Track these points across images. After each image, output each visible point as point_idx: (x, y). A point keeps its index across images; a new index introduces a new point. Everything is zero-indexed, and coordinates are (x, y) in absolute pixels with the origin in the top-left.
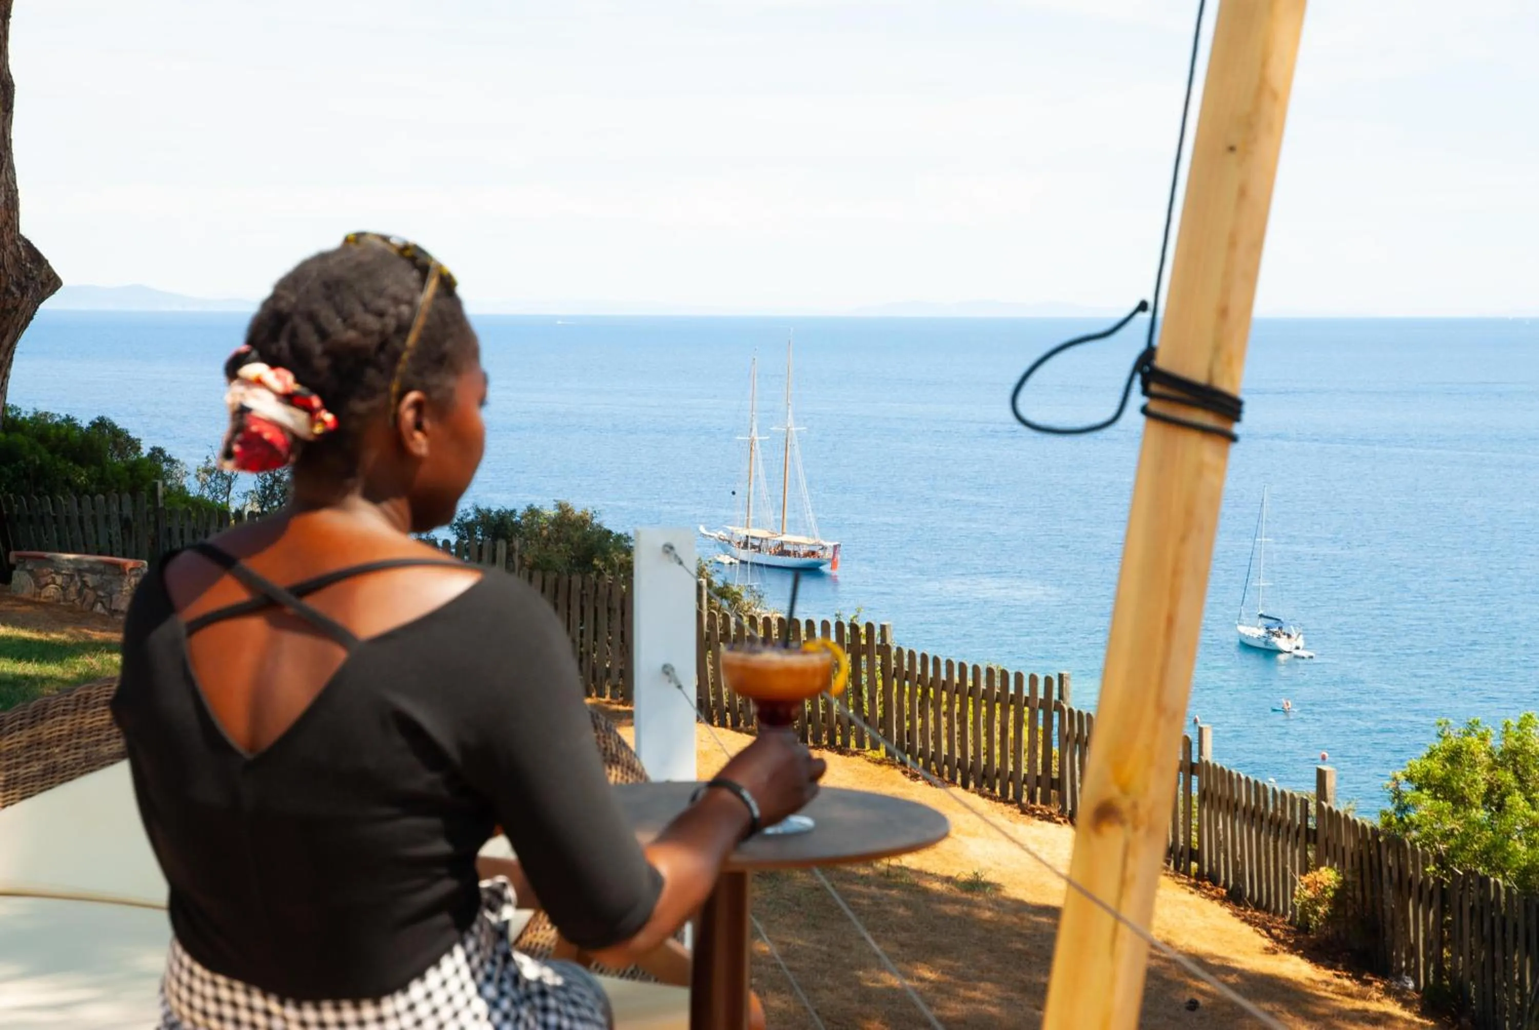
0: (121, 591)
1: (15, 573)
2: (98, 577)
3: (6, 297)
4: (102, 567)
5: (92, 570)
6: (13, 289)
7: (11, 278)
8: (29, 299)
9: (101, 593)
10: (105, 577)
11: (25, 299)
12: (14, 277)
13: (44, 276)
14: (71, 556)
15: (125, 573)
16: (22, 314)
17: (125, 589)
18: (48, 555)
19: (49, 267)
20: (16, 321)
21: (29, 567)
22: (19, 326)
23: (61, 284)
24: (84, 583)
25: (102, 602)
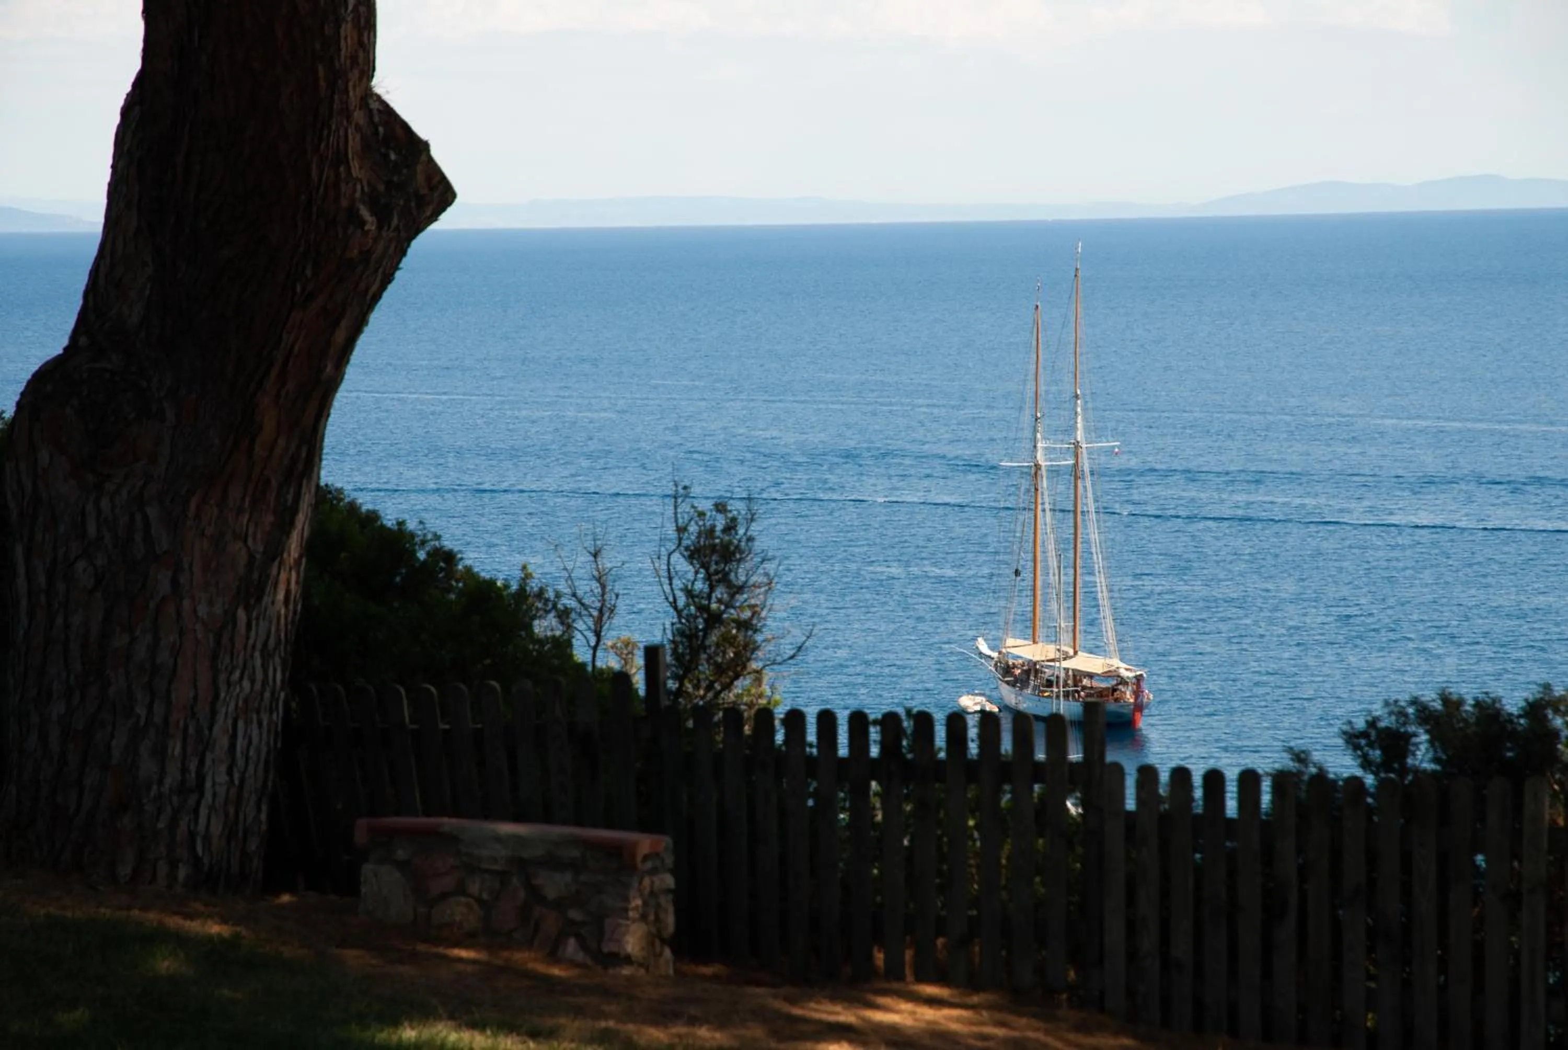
0: (626, 910)
1: (367, 869)
2: (568, 877)
3: (350, 231)
4: (576, 853)
5: (552, 862)
6: (365, 213)
7: (359, 187)
8: (392, 235)
9: (575, 914)
10: (583, 878)
11: (384, 234)
12: (365, 183)
13: (420, 179)
14: (507, 828)
15: (634, 868)
16: (376, 271)
17: (633, 904)
18: (448, 823)
19: (431, 160)
20: (362, 286)
21: (401, 854)
22: (369, 297)
23: (454, 195)
24: (536, 894)
25: (578, 936)
